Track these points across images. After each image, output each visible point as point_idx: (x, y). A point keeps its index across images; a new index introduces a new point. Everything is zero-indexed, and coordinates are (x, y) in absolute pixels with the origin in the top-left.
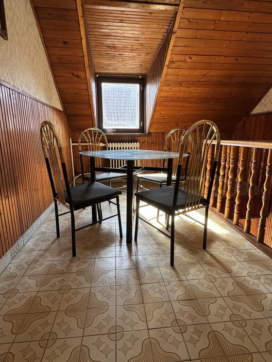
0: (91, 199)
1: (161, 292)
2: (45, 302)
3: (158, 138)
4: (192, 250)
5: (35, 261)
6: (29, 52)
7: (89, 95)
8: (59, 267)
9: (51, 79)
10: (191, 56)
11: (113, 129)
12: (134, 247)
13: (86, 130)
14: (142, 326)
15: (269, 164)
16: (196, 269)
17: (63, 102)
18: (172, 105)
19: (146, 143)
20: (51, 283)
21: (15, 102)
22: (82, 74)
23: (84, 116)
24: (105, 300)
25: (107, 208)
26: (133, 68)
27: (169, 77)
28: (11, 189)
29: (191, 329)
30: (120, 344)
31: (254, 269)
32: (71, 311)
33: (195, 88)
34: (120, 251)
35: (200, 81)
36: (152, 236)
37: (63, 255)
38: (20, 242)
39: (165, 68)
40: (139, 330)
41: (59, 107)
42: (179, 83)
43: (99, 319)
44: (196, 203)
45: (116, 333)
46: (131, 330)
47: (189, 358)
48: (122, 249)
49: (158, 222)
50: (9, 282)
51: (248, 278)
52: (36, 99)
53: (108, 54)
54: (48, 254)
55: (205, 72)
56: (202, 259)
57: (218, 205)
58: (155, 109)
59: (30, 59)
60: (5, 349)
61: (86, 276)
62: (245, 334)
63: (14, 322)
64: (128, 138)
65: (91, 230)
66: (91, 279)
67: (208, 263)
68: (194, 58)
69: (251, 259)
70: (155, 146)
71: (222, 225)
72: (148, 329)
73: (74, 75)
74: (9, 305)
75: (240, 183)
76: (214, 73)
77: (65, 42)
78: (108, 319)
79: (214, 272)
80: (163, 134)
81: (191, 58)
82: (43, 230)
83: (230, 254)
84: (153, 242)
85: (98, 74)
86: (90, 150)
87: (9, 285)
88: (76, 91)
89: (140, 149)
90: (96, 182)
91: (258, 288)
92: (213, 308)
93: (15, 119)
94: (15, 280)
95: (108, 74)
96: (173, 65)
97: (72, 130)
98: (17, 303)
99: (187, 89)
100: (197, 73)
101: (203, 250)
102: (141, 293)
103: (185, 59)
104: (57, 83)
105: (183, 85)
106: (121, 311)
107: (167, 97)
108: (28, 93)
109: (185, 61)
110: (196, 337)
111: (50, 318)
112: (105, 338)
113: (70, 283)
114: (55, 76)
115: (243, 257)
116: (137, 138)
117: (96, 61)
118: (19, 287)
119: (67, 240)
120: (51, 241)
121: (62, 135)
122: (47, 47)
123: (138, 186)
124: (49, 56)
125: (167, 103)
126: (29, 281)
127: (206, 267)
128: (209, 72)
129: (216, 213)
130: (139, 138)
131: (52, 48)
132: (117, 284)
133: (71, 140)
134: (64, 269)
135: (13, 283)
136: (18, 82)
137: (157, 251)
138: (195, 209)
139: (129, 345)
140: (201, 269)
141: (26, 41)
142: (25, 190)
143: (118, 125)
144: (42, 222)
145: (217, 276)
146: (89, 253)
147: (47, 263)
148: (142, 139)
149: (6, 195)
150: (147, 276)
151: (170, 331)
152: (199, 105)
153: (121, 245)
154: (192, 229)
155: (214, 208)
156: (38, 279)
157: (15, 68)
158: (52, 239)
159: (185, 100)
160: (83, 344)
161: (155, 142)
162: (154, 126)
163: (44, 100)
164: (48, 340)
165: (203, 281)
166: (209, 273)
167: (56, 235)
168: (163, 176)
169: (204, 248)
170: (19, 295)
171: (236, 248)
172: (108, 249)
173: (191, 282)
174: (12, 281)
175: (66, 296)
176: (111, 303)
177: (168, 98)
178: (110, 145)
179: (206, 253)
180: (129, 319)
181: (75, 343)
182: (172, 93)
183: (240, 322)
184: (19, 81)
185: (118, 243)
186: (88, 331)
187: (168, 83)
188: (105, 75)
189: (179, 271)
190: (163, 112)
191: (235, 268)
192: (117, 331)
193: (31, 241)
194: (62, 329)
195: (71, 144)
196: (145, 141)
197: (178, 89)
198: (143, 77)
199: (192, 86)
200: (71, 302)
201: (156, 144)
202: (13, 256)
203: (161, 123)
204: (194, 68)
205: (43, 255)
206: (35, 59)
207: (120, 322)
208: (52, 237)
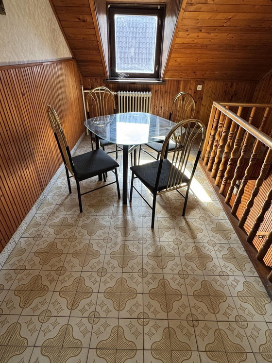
1: (138, 248)
2: (59, 246)
3: (172, 87)
4: (172, 216)
5: (53, 213)
6: (29, 8)
7: (97, 41)
8: (70, 221)
11: (126, 73)
12: (128, 208)
14: (119, 270)
15: (254, 153)
16: (170, 233)
17: (72, 48)
18: (189, 52)
19: (159, 91)
20: (64, 232)
23: (94, 61)
24: (99, 249)
27: (186, 22)
28: (29, 160)
29: (150, 276)
30: (103, 279)
31: (215, 237)
32: (76, 254)
33: (216, 34)
35: (223, 26)
37: (73, 210)
38: (41, 197)
40: (116, 272)
42: (198, 28)
43: (93, 261)
46: (112, 271)
47: (142, 292)
48: (119, 209)
50: (36, 229)
51: (206, 245)
54: (62, 208)
55: (230, 15)
56: (177, 224)
57: (213, 171)
58: (170, 56)
59: (30, 19)
60: (36, 273)
61: (88, 229)
62: (184, 283)
63: (41, 257)
64: (140, 86)
66: (91, 233)
67: (181, 229)
69: (219, 229)
70: (168, 95)
71: (209, 192)
73: (79, 19)
74: (38, 246)
75: (231, 159)
76: (241, 16)
78: (99, 262)
79: (183, 237)
80: (179, 82)
82: (59, 184)
83: (202, 223)
84: (144, 205)
85: (109, 3)
87: (36, 231)
88: (83, 36)
90: (100, 149)
91: (209, 253)
92: (170, 264)
94: (40, 228)
95: (122, 3)
96: (192, 8)
97: (83, 76)
98: (43, 245)
99: (208, 35)
100: (220, 16)
101: (182, 217)
102: (124, 248)
104: (63, 28)
105: (203, 30)
106: (108, 258)
107: (183, 43)
109: (205, 3)
110: (151, 281)
111: (63, 257)
112: (94, 274)
113: (77, 235)
114: (60, 21)
115: (213, 226)
116: (150, 86)
118: (43, 233)
119: (75, 196)
120: (65, 197)
125: (183, 50)
126: (49, 229)
127: (178, 232)
128: (235, 16)
129: (209, 178)
130: (152, 86)
132: (109, 239)
134: (73, 222)
135: (39, 230)
137: (145, 214)
139: (109, 280)
140: (174, 233)
143: (131, 69)
144: (58, 176)
145: (183, 240)
146: (92, 210)
147: (61, 216)
148: (155, 88)
151: (136, 275)
152: (220, 53)
156: (55, 229)
157: (18, 40)
158: (66, 195)
159: (203, 47)
160: (81, 276)
161: (168, 91)
162: (169, 74)
164: (61, 271)
165: (172, 243)
166: (179, 237)
167: (68, 190)
169: (183, 215)
170: (43, 239)
171: (210, 217)
172: (107, 209)
173: (162, 243)
174: (37, 228)
175: (73, 244)
176: (102, 252)
177: (186, 45)
178: (122, 94)
179: (183, 220)
180: (112, 264)
181: (76, 275)
182: (189, 39)
183: (185, 275)
184: (23, 52)
185: (116, 204)
186: (85, 269)
187: (186, 28)
188: (118, 5)
189: (156, 233)
190: (179, 60)
191: (199, 236)
192: (103, 271)
193: (50, 194)
194: (70, 265)
195: (83, 92)
196: (158, 90)
197: (197, 35)
198: (162, 6)
199: (213, 32)
200: (76, 249)
201: (170, 93)
202: (37, 208)
203: (177, 70)
204: (217, 11)
205: (58, 209)
206: (37, 12)
207: (105, 266)
208: (66, 192)
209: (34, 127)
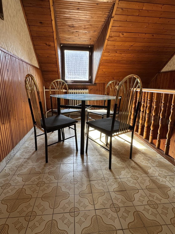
0: (58, 126)
1: (103, 186)
2: (28, 192)
3: (100, 87)
4: (123, 159)
5: (22, 165)
6: (17, 28)
7: (56, 58)
8: (37, 170)
9: (32, 47)
10: (123, 33)
11: (72, 81)
12: (85, 157)
13: (54, 81)
14: (91, 207)
15: (173, 104)
16: (125, 171)
17: (40, 62)
18: (110, 65)
20: (32, 179)
21: (8, 61)
22: (52, 44)
23: (53, 71)
24: (68, 191)
25: (68, 132)
26: (85, 41)
27: (108, 47)
28: (6, 118)
29: (122, 210)
30: (77, 219)
31: (162, 171)
32: (45, 197)
33: (125, 54)
34: (76, 159)
35: (129, 50)
36: (97, 150)
37: (40, 161)
38: (12, 153)
39: (106, 41)
40: (89, 210)
41: (37, 65)
42: (115, 51)
43: (63, 203)
44: (126, 129)
45: (74, 212)
46: (84, 210)
47: (121, 228)
48: (78, 158)
49: (101, 141)
50: (4, 179)
51: (159, 177)
52: (22, 60)
53: (69, 31)
54: (30, 161)
55: (132, 44)
56: (129, 165)
57: (139, 130)
58: (99, 68)
59: (18, 34)
60: (3, 222)
61: (54, 175)
62: (157, 213)
63: (9, 204)
64: (81, 87)
65: (57, 146)
66: (58, 177)
67: (133, 168)
68: (125, 34)
69: (161, 165)
70: (99, 91)
71: (141, 143)
72: (95, 210)
73: (46, 44)
74: (5, 194)
75: (154, 116)
76: (138, 44)
77: (41, 23)
78: (69, 203)
79: (137, 173)
80: (104, 84)
81: (123, 34)
82: (26, 145)
83: (147, 162)
84: (97, 154)
85: (62, 44)
86: (57, 94)
87: (5, 181)
88: (48, 55)
89: (89, 93)
90: (61, 115)
91: (165, 184)
92: (137, 196)
93: (8, 73)
94: (9, 178)
95: (69, 44)
96: (111, 39)
97: (45, 81)
98: (10, 192)
99: (120, 55)
100: (127, 44)
101: (130, 159)
102: (90, 186)
103: (119, 35)
104: (35, 50)
105: (118, 52)
106: (77, 198)
107: (107, 60)
108: (17, 55)
109: (119, 36)
110: (125, 214)
111: (32, 202)
112: (67, 215)
113: (44, 180)
114: (34, 45)
115: (156, 164)
117: (61, 35)
118: (11, 182)
119: (42, 152)
120: (32, 153)
121: (39, 84)
122: (29, 26)
123: (88, 117)
124: (30, 31)
125: (107, 64)
126: (17, 178)
127: (132, 170)
128: (134, 44)
129: (138, 135)
130: (88, 87)
131: (33, 26)
132: (75, 181)
133: (44, 87)
134: (40, 171)
135: (7, 180)
136: (10, 49)
137: (100, 159)
138: (125, 132)
139: (83, 219)
140: (128, 171)
141: (15, 21)
142: (15, 119)
143: (74, 78)
144: (26, 140)
145: (139, 176)
146: (56, 160)
147: (29, 167)
148: (90, 87)
149: (3, 122)
150: (94, 176)
151: (109, 211)
152: (127, 66)
153: (77, 156)
154: (122, 146)
155: (137, 133)
156: (24, 177)
157: (9, 39)
158: (33, 152)
159: (118, 62)
160: (53, 219)
161: (99, 89)
162: (98, 79)
163: (27, 61)
164: (31, 216)
165: (130, 179)
166: (134, 174)
167: (35, 149)
168: (104, 111)
169: (131, 158)
170: (11, 187)
171: (151, 158)
172: (68, 158)
173: (122, 180)
174: (6, 178)
175: (41, 188)
176: (71, 192)
177: (108, 61)
178: (70, 91)
179: (132, 161)
180: (83, 203)
181: (48, 218)
182: (110, 57)
183: (154, 205)
184: (11, 47)
185: (75, 155)
186: (56, 211)
187: (108, 50)
188: (67, 45)
189: (114, 173)
190: (104, 70)
191: (150, 171)
192: (75, 211)
193: (18, 152)
194: (40, 209)
195: (44, 90)
196: (92, 89)
197: (114, 55)
198: (91, 46)
199: (123, 53)
200: (45, 192)
201: (99, 90)
202: (7, 162)
203: (103, 77)
204: (125, 41)
205: (26, 162)
206: (22, 33)
207: (77, 205)
208: (32, 150)
209: (13, 96)
